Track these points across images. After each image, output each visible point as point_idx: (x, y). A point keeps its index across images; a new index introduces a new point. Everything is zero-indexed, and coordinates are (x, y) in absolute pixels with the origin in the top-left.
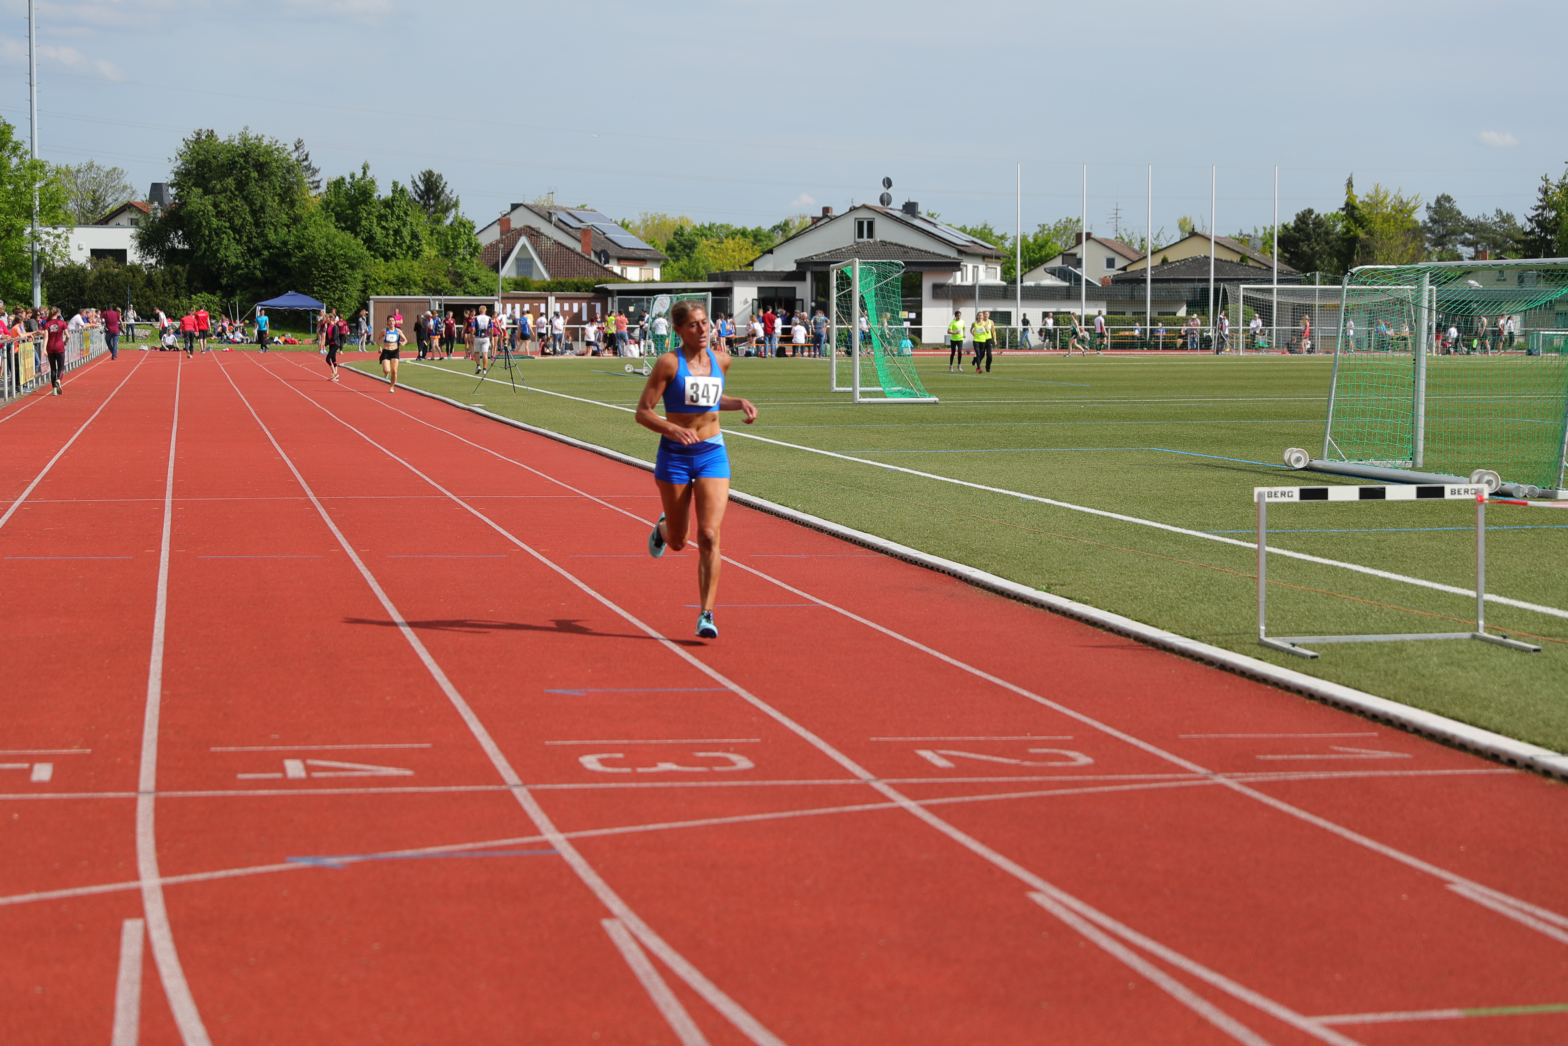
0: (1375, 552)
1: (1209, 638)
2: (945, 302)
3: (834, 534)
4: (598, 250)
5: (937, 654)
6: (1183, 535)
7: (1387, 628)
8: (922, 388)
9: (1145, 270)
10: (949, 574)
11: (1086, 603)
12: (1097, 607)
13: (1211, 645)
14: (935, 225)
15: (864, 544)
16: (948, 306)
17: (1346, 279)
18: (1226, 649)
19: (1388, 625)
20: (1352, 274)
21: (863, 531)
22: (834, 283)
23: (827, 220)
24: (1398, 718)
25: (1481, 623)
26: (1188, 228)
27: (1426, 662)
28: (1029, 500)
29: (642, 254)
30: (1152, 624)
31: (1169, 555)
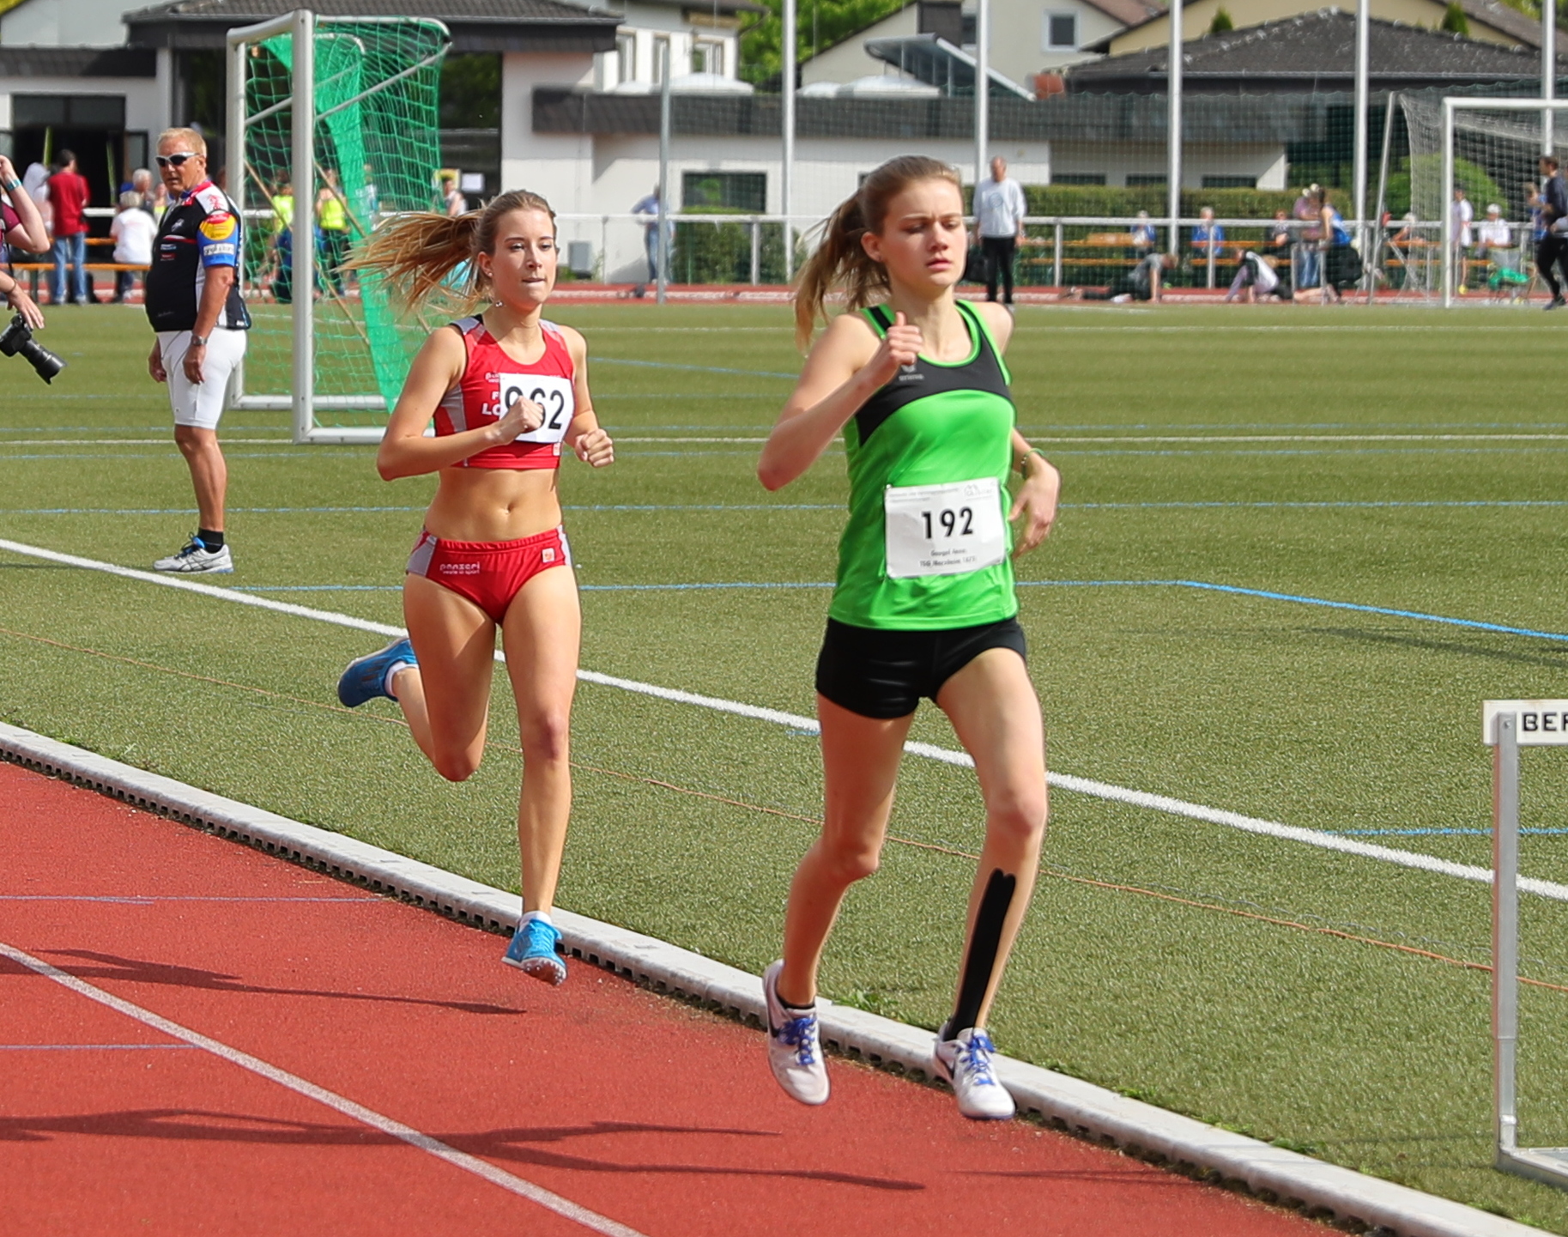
1: (1350, 1150)
3: (234, 834)
6: (1276, 840)
12: (1016, 1056)
13: (1356, 1169)
15: (323, 864)
16: (580, 157)
18: (1400, 1181)
21: (320, 826)
22: (239, 82)
30: (1179, 1106)
31: (1232, 901)
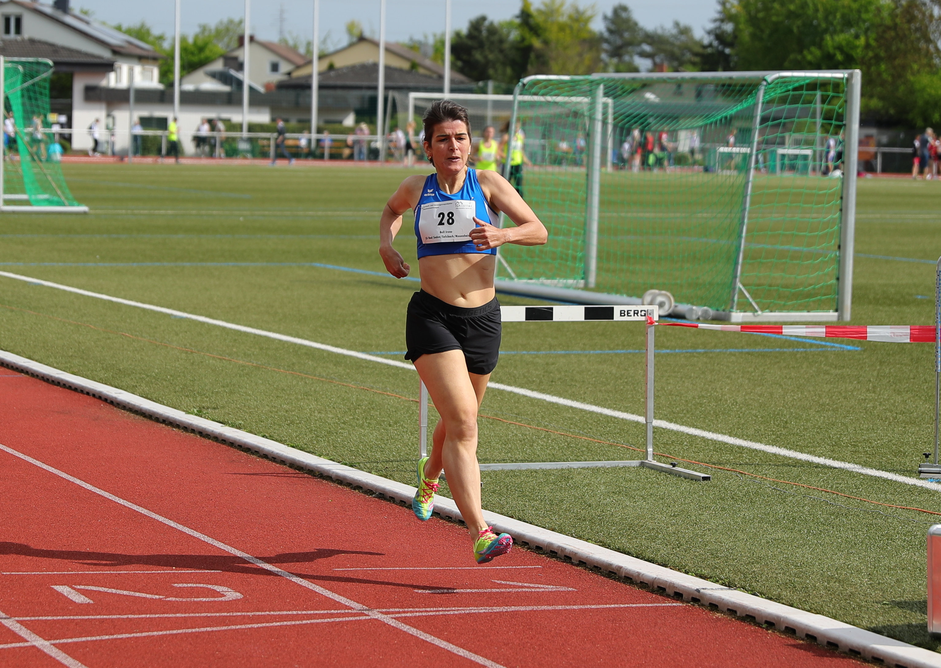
0: (544, 376)
1: (368, 465)
2: (97, 105)
5: (78, 482)
6: (344, 356)
7: (553, 455)
8: (70, 196)
9: (310, 76)
10: (94, 395)
11: (239, 427)
12: (251, 432)
13: (370, 472)
14: (87, 23)
15: (3, 363)
16: (102, 109)
17: (517, 90)
18: (386, 477)
19: (555, 452)
20: (524, 85)
21: (2, 350)
24: (563, 549)
25: (650, 450)
26: (356, 32)
27: (593, 491)
28: (181, 319)
30: (308, 450)
31: (328, 377)
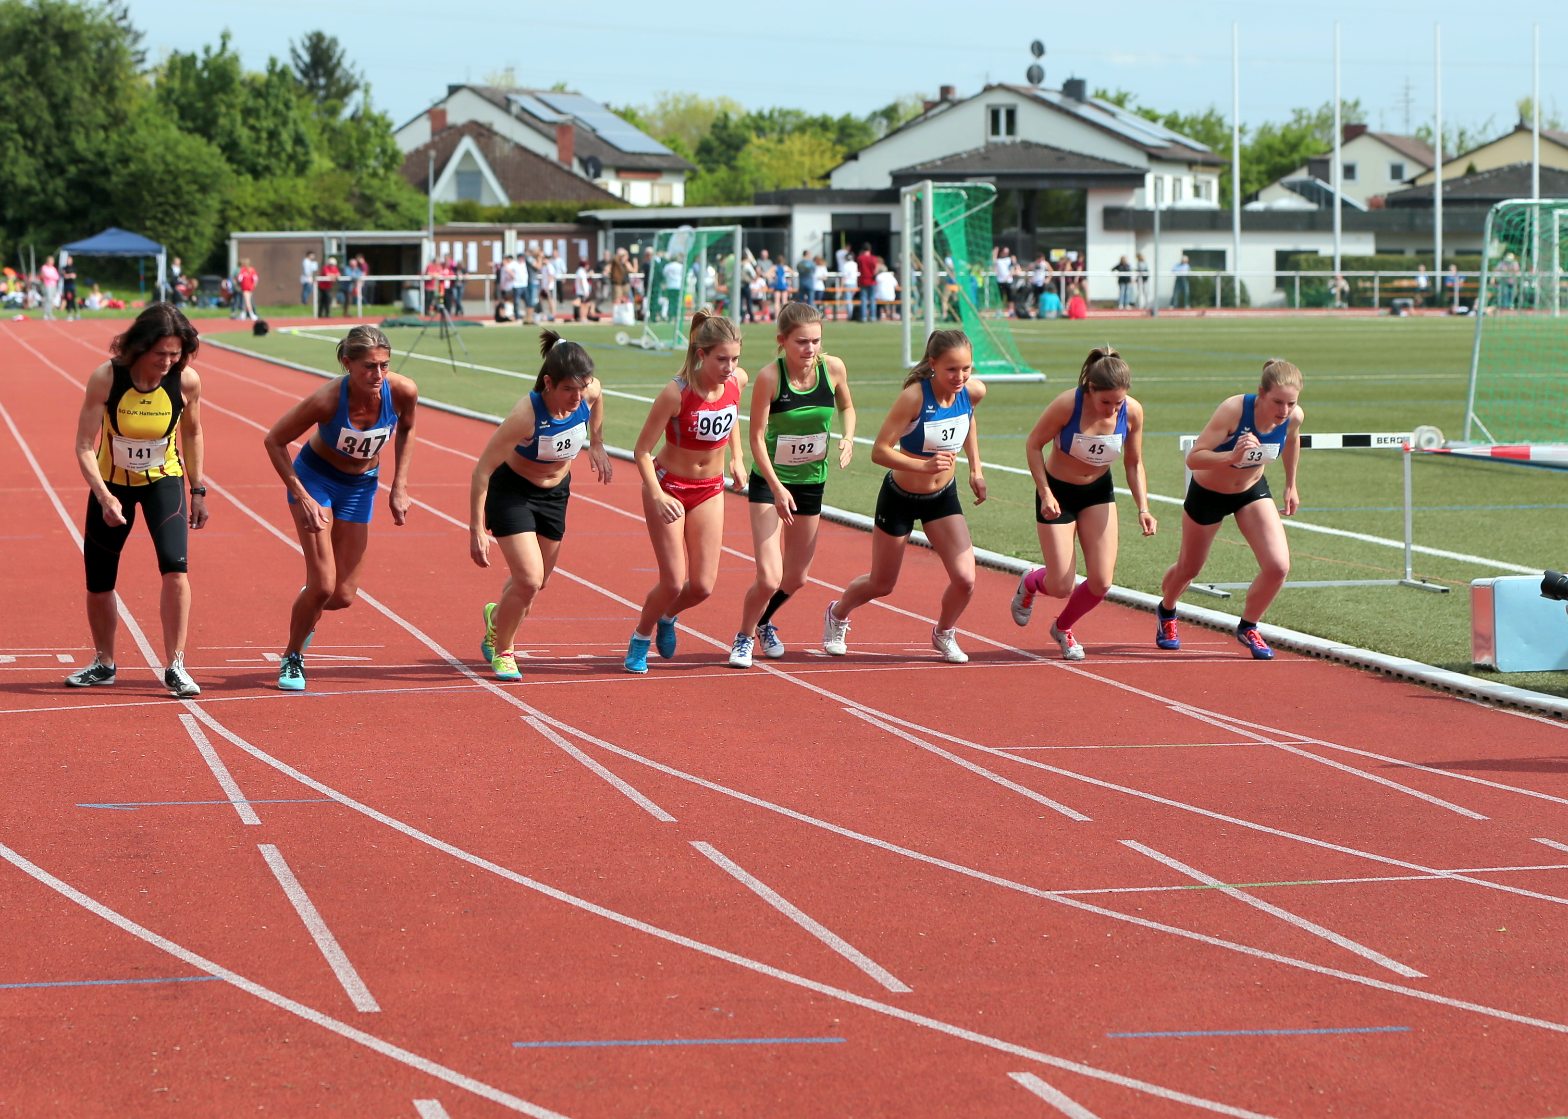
2: (1123, 235)
4: (585, 155)
16: (1127, 238)
23: (944, 106)
29: (655, 162)
